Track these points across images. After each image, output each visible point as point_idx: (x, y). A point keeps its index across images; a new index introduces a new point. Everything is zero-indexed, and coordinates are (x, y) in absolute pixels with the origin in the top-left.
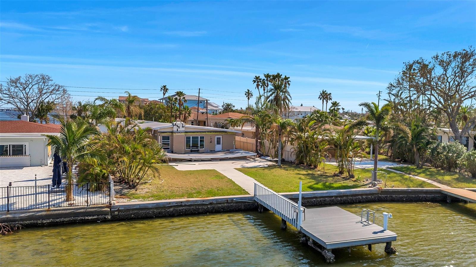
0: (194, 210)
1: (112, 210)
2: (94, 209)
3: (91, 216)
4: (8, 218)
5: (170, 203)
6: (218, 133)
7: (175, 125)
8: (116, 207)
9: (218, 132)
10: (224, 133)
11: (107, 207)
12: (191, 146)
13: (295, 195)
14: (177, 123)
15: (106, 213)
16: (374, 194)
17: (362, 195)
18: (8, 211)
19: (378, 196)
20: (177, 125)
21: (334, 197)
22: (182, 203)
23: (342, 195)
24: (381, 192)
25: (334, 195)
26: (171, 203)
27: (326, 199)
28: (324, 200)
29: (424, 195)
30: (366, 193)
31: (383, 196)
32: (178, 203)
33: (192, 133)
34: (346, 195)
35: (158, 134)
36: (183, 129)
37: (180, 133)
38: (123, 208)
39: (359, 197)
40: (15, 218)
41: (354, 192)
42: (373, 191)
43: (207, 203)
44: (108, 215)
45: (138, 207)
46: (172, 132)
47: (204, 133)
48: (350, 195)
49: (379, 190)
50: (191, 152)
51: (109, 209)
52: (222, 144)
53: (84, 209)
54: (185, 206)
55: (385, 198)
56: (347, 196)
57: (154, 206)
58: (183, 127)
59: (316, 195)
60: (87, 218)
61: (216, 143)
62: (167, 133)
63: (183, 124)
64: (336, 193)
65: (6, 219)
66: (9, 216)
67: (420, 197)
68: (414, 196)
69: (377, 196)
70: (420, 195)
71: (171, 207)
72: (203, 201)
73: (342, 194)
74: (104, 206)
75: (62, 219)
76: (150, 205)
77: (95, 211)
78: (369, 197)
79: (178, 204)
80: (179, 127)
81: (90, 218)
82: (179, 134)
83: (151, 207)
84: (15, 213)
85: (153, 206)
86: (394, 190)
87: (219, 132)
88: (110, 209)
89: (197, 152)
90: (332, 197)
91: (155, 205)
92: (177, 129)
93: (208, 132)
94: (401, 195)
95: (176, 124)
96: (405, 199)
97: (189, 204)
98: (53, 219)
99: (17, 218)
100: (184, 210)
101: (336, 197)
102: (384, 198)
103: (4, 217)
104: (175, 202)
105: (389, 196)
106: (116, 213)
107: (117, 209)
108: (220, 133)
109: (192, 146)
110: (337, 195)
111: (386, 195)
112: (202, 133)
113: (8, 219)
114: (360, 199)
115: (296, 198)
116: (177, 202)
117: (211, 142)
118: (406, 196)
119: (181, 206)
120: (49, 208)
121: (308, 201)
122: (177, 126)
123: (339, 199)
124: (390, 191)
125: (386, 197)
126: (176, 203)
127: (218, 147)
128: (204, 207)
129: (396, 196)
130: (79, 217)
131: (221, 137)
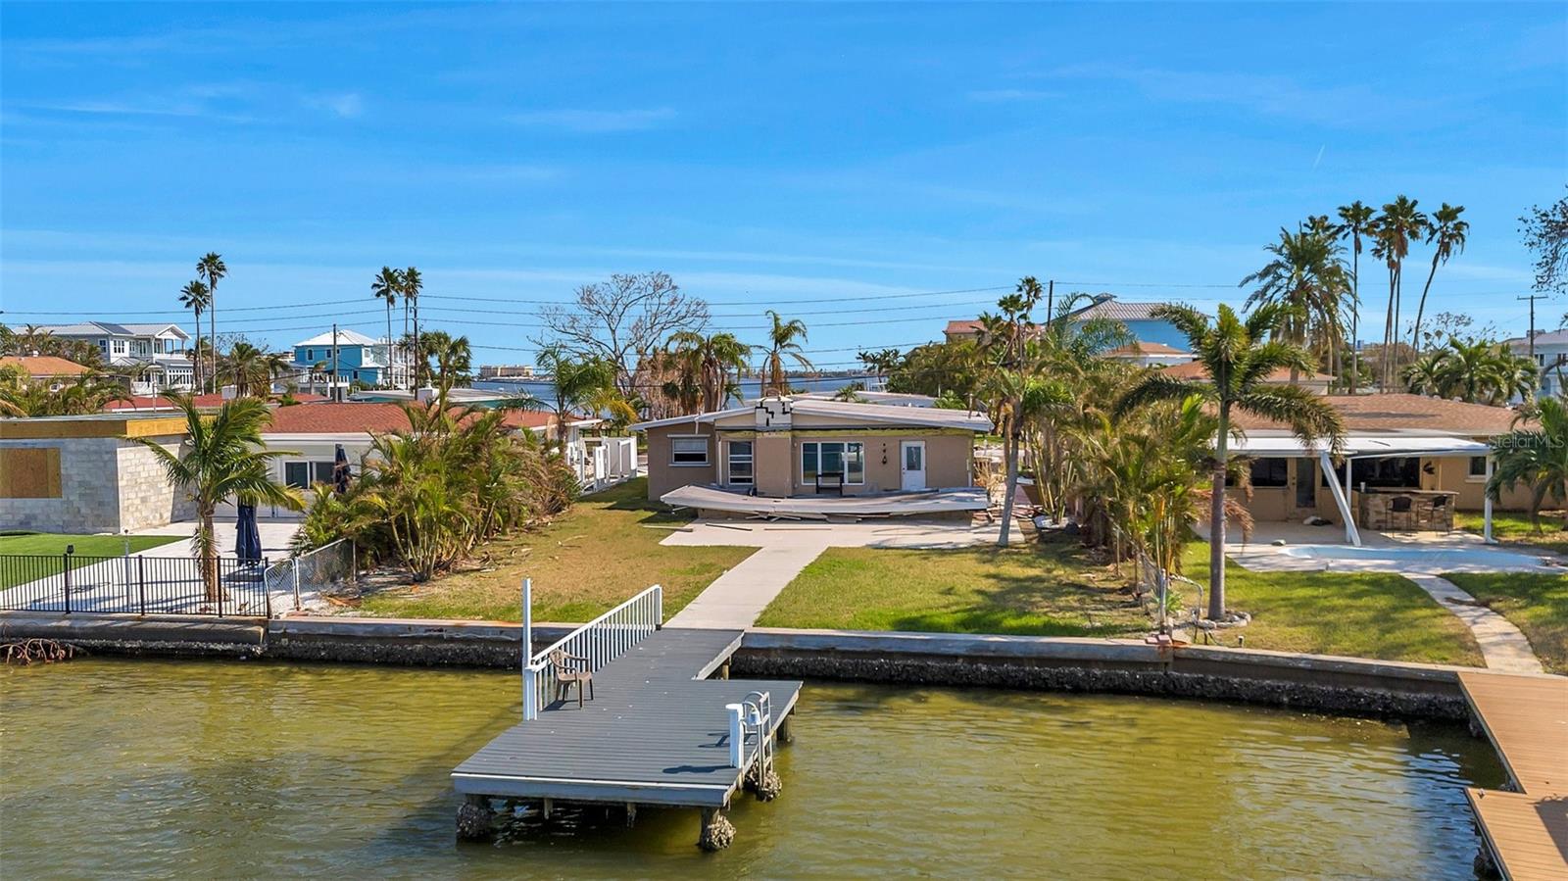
0: (479, 658)
1: (270, 632)
2: (231, 626)
3: (220, 643)
4: (59, 627)
5: (410, 627)
6: (911, 432)
7: (761, 407)
8: (279, 625)
9: (907, 429)
10: (930, 433)
11: (260, 623)
12: (820, 473)
13: (804, 639)
14: (768, 400)
15: (253, 639)
16: (1145, 664)
17: (1085, 663)
18: (68, 611)
19: (1165, 674)
20: (767, 408)
21: (961, 660)
22: (441, 630)
23: (992, 654)
24: (1176, 658)
25: (962, 651)
26: (412, 628)
27: (929, 663)
28: (922, 668)
29: (1381, 692)
30: (1099, 656)
31: (1187, 678)
32: (430, 631)
33: (821, 432)
34: (1011, 658)
35: (717, 436)
36: (787, 419)
37: (774, 431)
38: (295, 631)
39: (1072, 669)
40: (72, 631)
41: (1046, 649)
42: (1133, 651)
43: (514, 639)
44: (258, 643)
45: (330, 631)
46: (754, 430)
47: (861, 432)
48: (1030, 659)
49: (1164, 652)
50: (818, 492)
51: (262, 630)
52: (926, 468)
53: (210, 623)
54: (451, 640)
55: (1198, 687)
56: (1017, 660)
57: (369, 632)
58: (784, 413)
59: (882, 647)
60: (212, 646)
61: (904, 465)
62: (742, 433)
63: (784, 404)
64: (966, 647)
65: (56, 630)
66: (66, 623)
67: (1360, 695)
68: (1330, 688)
69: (1161, 673)
70: (1359, 689)
71: (415, 640)
72: (502, 631)
73: (988, 651)
74: (254, 620)
75: (160, 644)
76: (360, 628)
77: (229, 632)
78: (1123, 676)
79: (432, 633)
80: (772, 413)
81: (219, 647)
82: (773, 435)
83: (361, 634)
84: (77, 619)
85: (366, 632)
86: (1230, 658)
87: (914, 429)
88: (267, 631)
89: (838, 492)
90: (956, 657)
91: (370, 629)
92: (768, 420)
93: (874, 429)
94: (1268, 682)
95: (761, 403)
96: (1285, 699)
97: (462, 636)
98: (143, 640)
99: (77, 631)
100: (450, 654)
101: (971, 659)
102: (1193, 687)
103: (54, 624)
104: (421, 626)
105: (1211, 678)
106: (285, 641)
107: (282, 631)
108: (917, 432)
109: (823, 475)
110: (967, 653)
111: (1201, 675)
112: (852, 431)
113: (61, 630)
114: (1076, 676)
115: (805, 647)
116: (428, 629)
117: (884, 463)
118: (1289, 684)
119: (440, 639)
120: (143, 614)
121: (857, 664)
122: (767, 412)
123: (984, 668)
124: (1211, 657)
125: (1199, 681)
126: (426, 631)
127: (914, 479)
128: (508, 650)
129: (1247, 685)
130: (195, 641)
131: (922, 444)
